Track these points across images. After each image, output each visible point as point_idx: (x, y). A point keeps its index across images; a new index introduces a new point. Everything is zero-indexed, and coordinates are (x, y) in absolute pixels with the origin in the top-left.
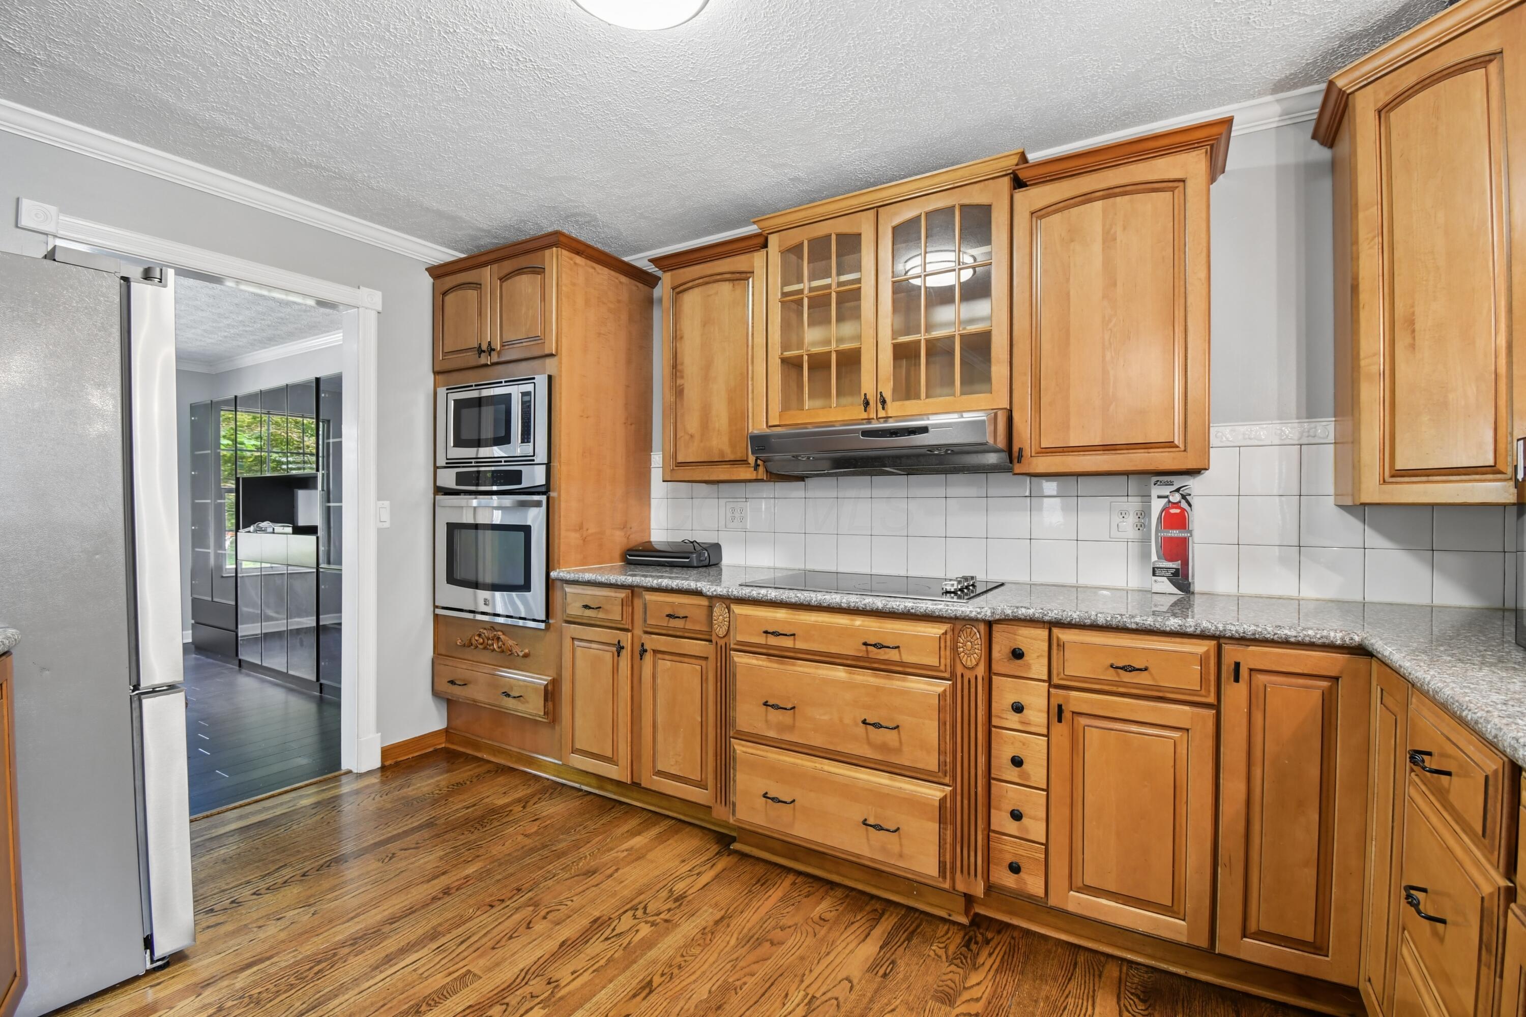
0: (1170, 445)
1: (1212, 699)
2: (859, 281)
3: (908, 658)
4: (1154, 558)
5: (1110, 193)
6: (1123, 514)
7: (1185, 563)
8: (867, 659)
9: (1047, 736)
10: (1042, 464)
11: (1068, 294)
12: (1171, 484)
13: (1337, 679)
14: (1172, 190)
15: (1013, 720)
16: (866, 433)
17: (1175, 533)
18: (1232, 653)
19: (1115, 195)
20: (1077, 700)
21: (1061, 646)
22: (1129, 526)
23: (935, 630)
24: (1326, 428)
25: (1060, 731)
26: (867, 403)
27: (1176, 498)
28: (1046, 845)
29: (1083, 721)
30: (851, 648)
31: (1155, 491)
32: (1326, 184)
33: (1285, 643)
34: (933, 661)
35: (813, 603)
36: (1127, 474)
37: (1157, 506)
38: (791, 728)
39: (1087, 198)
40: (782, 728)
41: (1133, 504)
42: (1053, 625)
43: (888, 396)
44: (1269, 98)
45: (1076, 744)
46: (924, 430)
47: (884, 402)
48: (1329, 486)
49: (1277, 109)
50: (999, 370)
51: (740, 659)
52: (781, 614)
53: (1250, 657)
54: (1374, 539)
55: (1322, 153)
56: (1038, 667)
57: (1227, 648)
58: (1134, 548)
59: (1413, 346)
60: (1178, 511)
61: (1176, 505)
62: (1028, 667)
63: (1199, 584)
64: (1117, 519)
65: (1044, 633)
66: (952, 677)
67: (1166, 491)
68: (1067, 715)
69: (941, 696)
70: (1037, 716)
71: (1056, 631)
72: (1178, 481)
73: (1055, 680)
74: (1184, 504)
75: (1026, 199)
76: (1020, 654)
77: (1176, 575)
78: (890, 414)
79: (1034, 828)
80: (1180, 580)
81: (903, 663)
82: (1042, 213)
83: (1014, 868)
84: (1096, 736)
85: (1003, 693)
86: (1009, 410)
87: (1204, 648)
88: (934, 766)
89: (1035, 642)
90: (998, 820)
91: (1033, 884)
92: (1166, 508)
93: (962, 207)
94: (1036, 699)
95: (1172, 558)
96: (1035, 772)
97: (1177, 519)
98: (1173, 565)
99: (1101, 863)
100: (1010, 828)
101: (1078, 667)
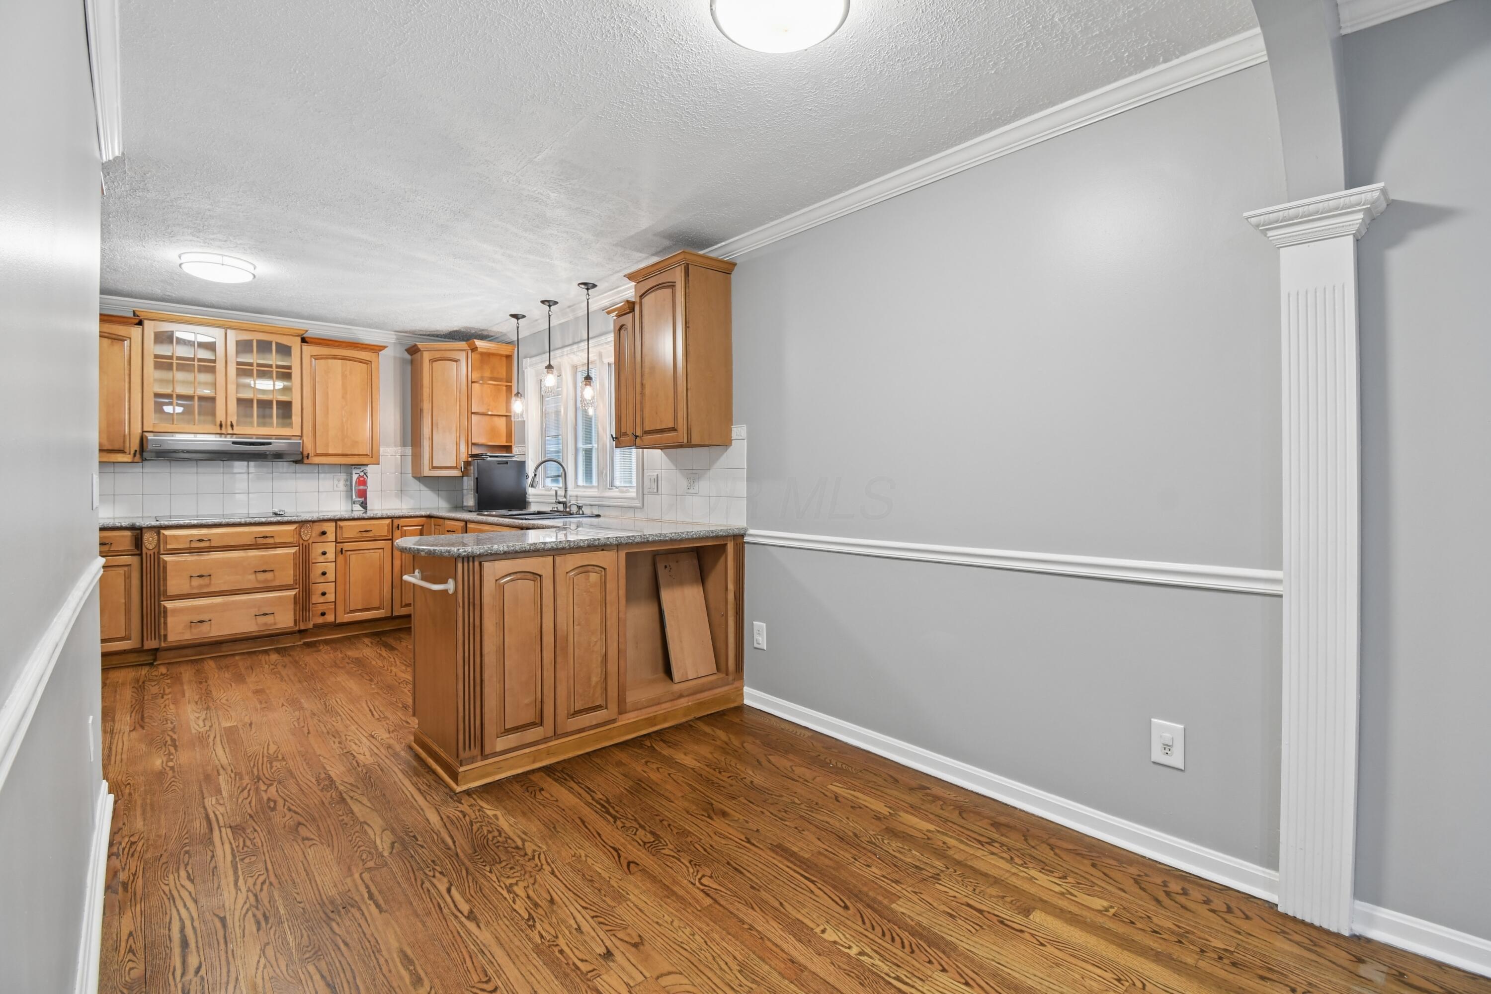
0: (367, 455)
1: (390, 537)
2: (214, 361)
3: (278, 540)
4: (354, 497)
5: (344, 358)
6: (339, 480)
7: (366, 499)
8: (256, 544)
9: (335, 562)
10: (317, 460)
11: (328, 393)
12: (360, 468)
13: (423, 526)
14: (367, 364)
15: (322, 559)
16: (234, 443)
17: (361, 487)
19: (346, 360)
20: (346, 546)
21: (341, 528)
22: (341, 485)
23: (292, 527)
24: (409, 450)
25: (341, 558)
26: (221, 426)
27: (362, 474)
28: (335, 602)
29: (349, 553)
30: (249, 541)
31: (354, 471)
32: (409, 368)
33: (411, 517)
34: (291, 540)
35: (223, 523)
36: (340, 465)
37: (355, 477)
38: (208, 585)
39: (335, 357)
40: (201, 586)
41: (343, 476)
42: (336, 521)
43: (234, 423)
45: (347, 562)
46: (270, 444)
47: (232, 426)
48: (410, 470)
49: (395, 337)
50: (296, 418)
51: (167, 558)
52: (204, 531)
53: (402, 522)
54: (423, 488)
55: (408, 357)
56: (331, 536)
57: (395, 521)
58: (345, 494)
59: (438, 432)
60: (363, 479)
61: (362, 477)
62: (327, 538)
63: (369, 507)
64: (336, 482)
65: (334, 524)
66: (299, 546)
67: (358, 471)
68: (344, 552)
69: (295, 553)
70: (331, 556)
71: (339, 523)
72: (363, 468)
73: (339, 540)
74: (365, 476)
75: (308, 349)
76: (324, 533)
77: (362, 503)
78: (235, 432)
79: (331, 597)
80: (364, 505)
81: (275, 543)
82: (317, 358)
83: (323, 614)
84: (354, 558)
85: (317, 549)
86: (301, 436)
87: (388, 521)
88: (291, 582)
89: (330, 528)
90: (316, 598)
91: (330, 618)
92: (358, 478)
93: (277, 343)
94: (331, 549)
95: (360, 497)
96: (331, 576)
97: (362, 482)
98: (361, 500)
99: (356, 600)
100: (322, 599)
101: (345, 534)
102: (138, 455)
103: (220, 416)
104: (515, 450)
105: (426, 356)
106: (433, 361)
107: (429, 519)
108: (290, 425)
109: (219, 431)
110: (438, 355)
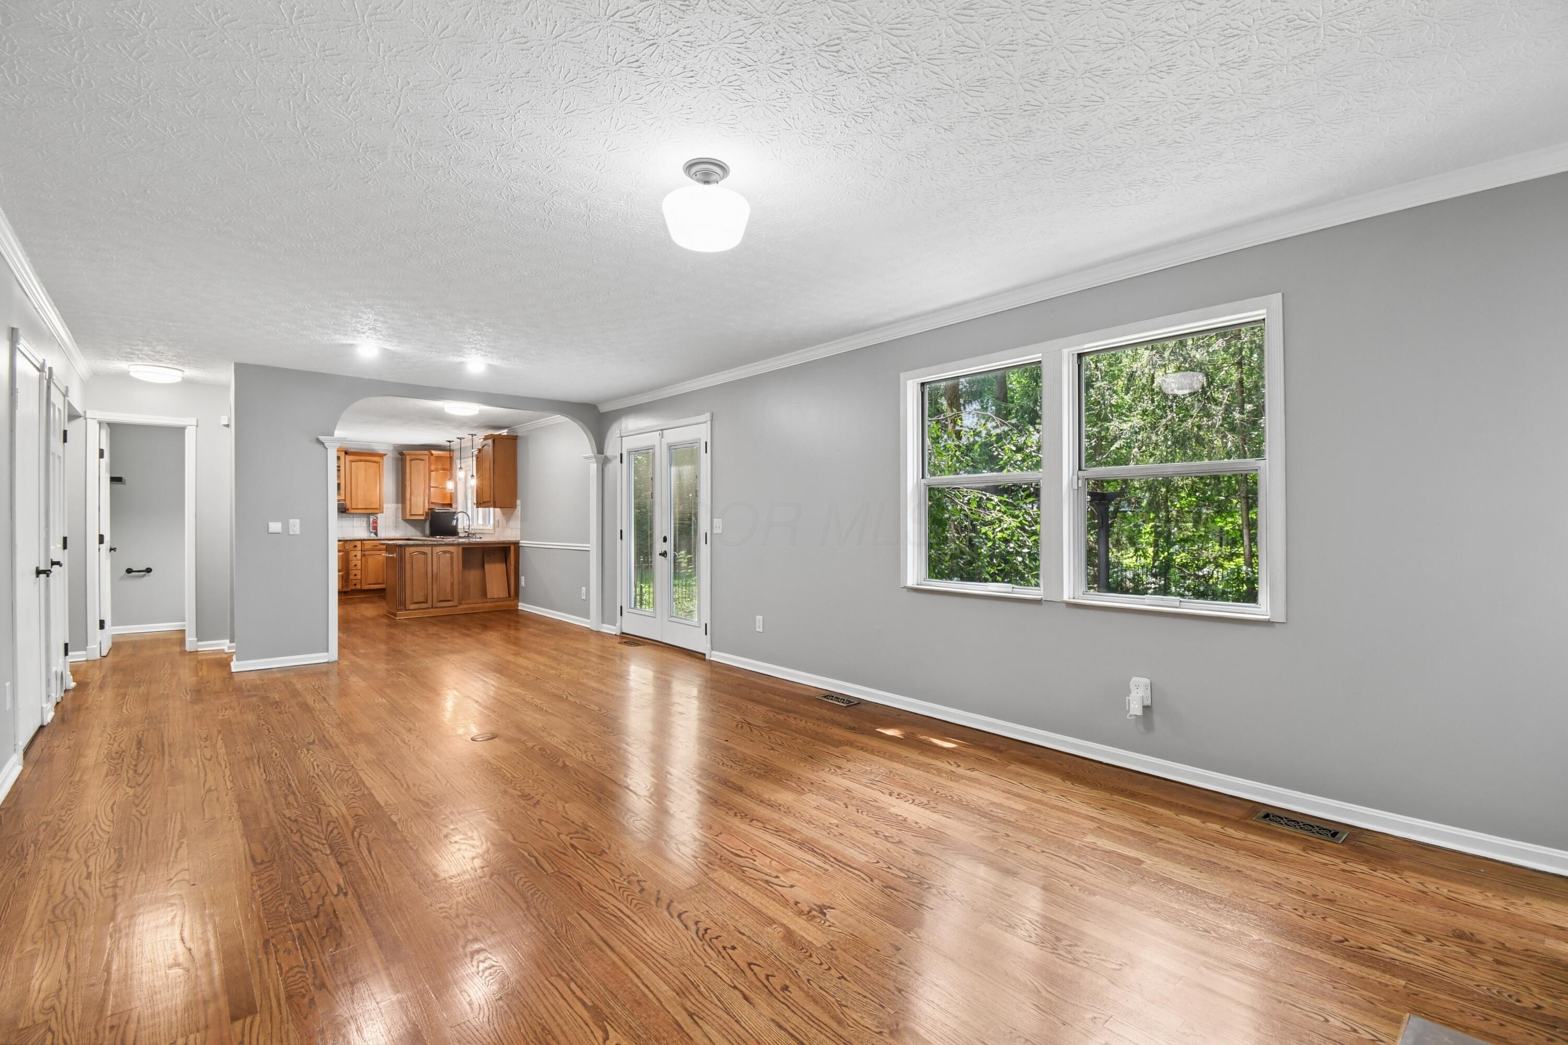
0: (376, 508)
4: (371, 529)
5: (366, 461)
6: (363, 521)
7: (377, 530)
9: (361, 560)
10: (352, 511)
12: (374, 515)
14: (377, 463)
15: (354, 558)
17: (375, 524)
20: (366, 553)
21: (364, 544)
22: (365, 524)
24: (400, 505)
25: (363, 558)
28: (361, 580)
29: (367, 556)
31: (371, 517)
32: (400, 463)
36: (365, 514)
37: (371, 520)
39: (361, 461)
41: (365, 519)
42: (361, 540)
45: (367, 561)
48: (400, 516)
49: (393, 447)
50: (342, 491)
54: (408, 525)
55: (400, 457)
56: (359, 548)
58: (366, 529)
59: (414, 495)
62: (357, 548)
63: (379, 535)
65: (360, 542)
66: (344, 551)
67: (373, 517)
68: (365, 555)
69: (342, 555)
70: (359, 557)
71: (363, 542)
72: (376, 515)
73: (363, 550)
74: (376, 519)
75: (348, 458)
76: (356, 546)
77: (375, 532)
79: (359, 577)
80: (376, 534)
82: (352, 461)
83: (355, 585)
84: (370, 559)
85: (353, 553)
86: (345, 500)
89: (358, 544)
90: (352, 577)
91: (358, 587)
92: (373, 520)
94: (359, 554)
96: (359, 567)
97: (375, 522)
98: (374, 530)
99: (371, 579)
100: (355, 578)
101: (366, 547)
104: (454, 506)
105: (408, 458)
106: (411, 460)
110: (414, 457)
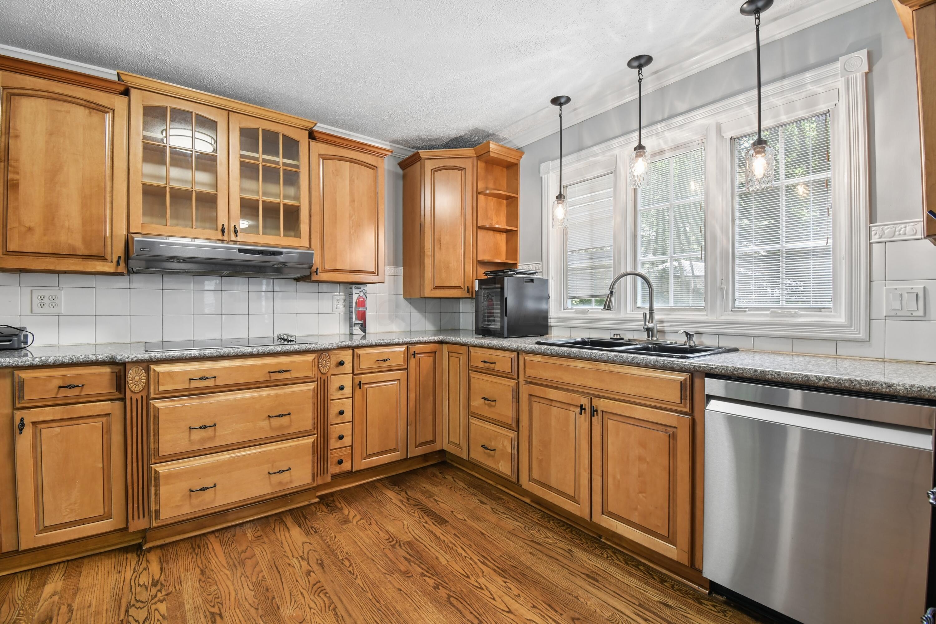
0: (371, 272)
1: (406, 367)
3: (294, 375)
4: (353, 319)
5: (352, 161)
6: (338, 301)
7: (365, 321)
8: (270, 381)
9: (352, 397)
10: (324, 276)
11: (336, 199)
12: (360, 288)
13: (435, 352)
14: (374, 169)
15: (339, 395)
16: (240, 250)
17: (361, 309)
18: (412, 348)
19: (354, 162)
20: (365, 378)
21: (359, 356)
22: (341, 306)
23: (311, 357)
24: (400, 270)
25: (358, 392)
27: (362, 294)
28: (352, 446)
29: (366, 387)
30: (260, 376)
31: (355, 291)
34: (309, 374)
36: (339, 282)
37: (355, 297)
38: (211, 438)
39: (342, 159)
40: (203, 440)
41: (342, 296)
42: (353, 348)
43: (239, 228)
44: (388, 143)
45: (364, 397)
46: (280, 253)
47: (235, 230)
48: (401, 291)
50: (304, 227)
51: (158, 404)
52: (208, 365)
54: (413, 310)
56: (348, 367)
57: (410, 347)
59: (440, 248)
60: (362, 299)
61: (362, 297)
62: (345, 368)
63: (367, 330)
64: (334, 303)
65: (351, 352)
66: (317, 380)
67: (358, 290)
68: (361, 385)
69: (313, 390)
70: (348, 391)
71: (356, 350)
72: (363, 287)
73: (356, 372)
74: (364, 297)
75: (318, 148)
76: (341, 363)
77: (362, 326)
78: (239, 240)
79: (347, 441)
80: (363, 328)
81: (292, 379)
82: (324, 157)
83: (340, 462)
84: (371, 392)
85: (335, 382)
86: (310, 247)
87: (403, 348)
88: (309, 427)
89: (347, 356)
90: (334, 443)
91: (346, 466)
92: (358, 299)
93: (284, 136)
94: (347, 381)
95: (361, 320)
96: (348, 415)
97: (361, 303)
98: (360, 322)
99: (373, 445)
100: (338, 444)
101: (365, 364)
102: (122, 264)
103: (222, 219)
105: (429, 165)
106: (435, 171)
107: (441, 345)
108: (298, 235)
109: (221, 238)
110: (441, 164)
